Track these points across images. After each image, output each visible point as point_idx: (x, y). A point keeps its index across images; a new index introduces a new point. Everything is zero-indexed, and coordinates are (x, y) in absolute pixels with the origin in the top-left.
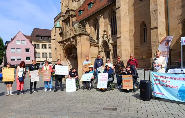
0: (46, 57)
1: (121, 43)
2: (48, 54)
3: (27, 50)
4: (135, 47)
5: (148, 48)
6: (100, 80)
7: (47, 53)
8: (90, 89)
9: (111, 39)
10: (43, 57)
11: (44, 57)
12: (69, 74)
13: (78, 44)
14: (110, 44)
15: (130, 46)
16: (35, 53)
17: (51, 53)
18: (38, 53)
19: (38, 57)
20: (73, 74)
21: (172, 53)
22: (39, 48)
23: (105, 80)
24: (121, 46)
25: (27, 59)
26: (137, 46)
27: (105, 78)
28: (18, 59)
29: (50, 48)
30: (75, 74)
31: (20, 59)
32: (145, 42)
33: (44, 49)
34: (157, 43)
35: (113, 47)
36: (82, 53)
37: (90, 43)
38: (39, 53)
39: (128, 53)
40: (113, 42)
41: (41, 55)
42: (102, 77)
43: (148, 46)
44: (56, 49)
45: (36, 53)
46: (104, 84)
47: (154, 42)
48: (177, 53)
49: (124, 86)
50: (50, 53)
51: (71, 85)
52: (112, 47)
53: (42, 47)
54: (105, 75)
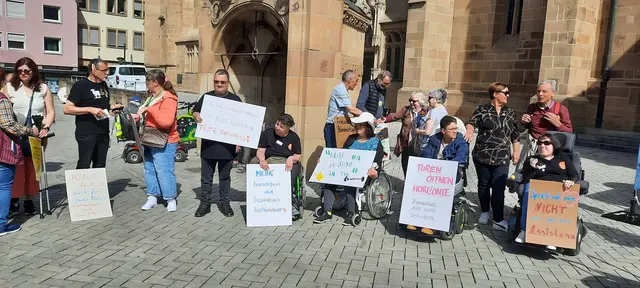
0: (124, 47)
1: (422, 25)
2: (130, 37)
3: (51, 12)
4: (468, 46)
5: (520, 57)
6: (416, 189)
7: (124, 32)
8: (358, 221)
9: (385, 6)
10: (111, 46)
11: (114, 47)
12: (262, 144)
13: (296, 9)
14: (379, 26)
15: (454, 40)
16: (82, 26)
17: (140, 34)
18: (91, 28)
19: (92, 45)
20: (278, 142)
21: (610, 84)
22: (95, 10)
23: (438, 192)
24: (420, 36)
25: (49, 46)
26: (476, 46)
27: (442, 180)
28: (12, 44)
29: (137, 13)
30: (290, 147)
31: (20, 45)
32: (509, 31)
33: (114, 15)
34: (566, 42)
35: (389, 40)
36: (307, 49)
37: (345, 12)
38: (97, 29)
39: (443, 67)
40: (390, 20)
41: (104, 36)
42: (426, 174)
43: (518, 51)
44: (162, 20)
45: (85, 26)
46: (433, 211)
47: (554, 37)
48: (630, 87)
49: (532, 232)
50: (136, 34)
51: (272, 197)
52: (383, 37)
53: (110, 9)
54: (439, 170)
